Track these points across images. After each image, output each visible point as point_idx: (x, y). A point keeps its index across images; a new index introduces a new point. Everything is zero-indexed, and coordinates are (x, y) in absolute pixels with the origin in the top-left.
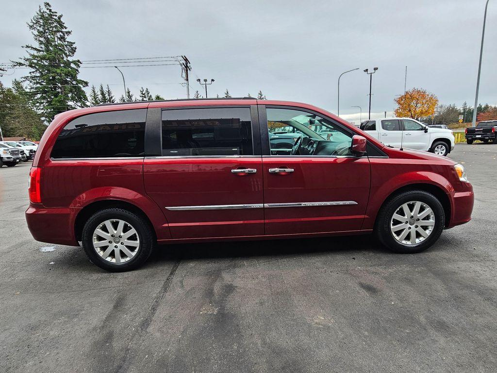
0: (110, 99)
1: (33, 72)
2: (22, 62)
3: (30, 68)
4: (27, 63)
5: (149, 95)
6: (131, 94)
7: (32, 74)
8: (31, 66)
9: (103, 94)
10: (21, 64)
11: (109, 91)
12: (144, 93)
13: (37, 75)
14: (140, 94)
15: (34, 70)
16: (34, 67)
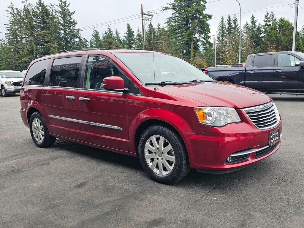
0: (235, 27)
1: (174, 13)
2: (168, 6)
3: (173, 10)
4: (171, 7)
5: (274, 19)
6: (255, 20)
7: (174, 15)
8: (173, 9)
9: (229, 23)
10: (167, 8)
11: (235, 19)
12: (268, 17)
13: (177, 15)
14: (264, 18)
15: (175, 11)
16: (176, 9)
